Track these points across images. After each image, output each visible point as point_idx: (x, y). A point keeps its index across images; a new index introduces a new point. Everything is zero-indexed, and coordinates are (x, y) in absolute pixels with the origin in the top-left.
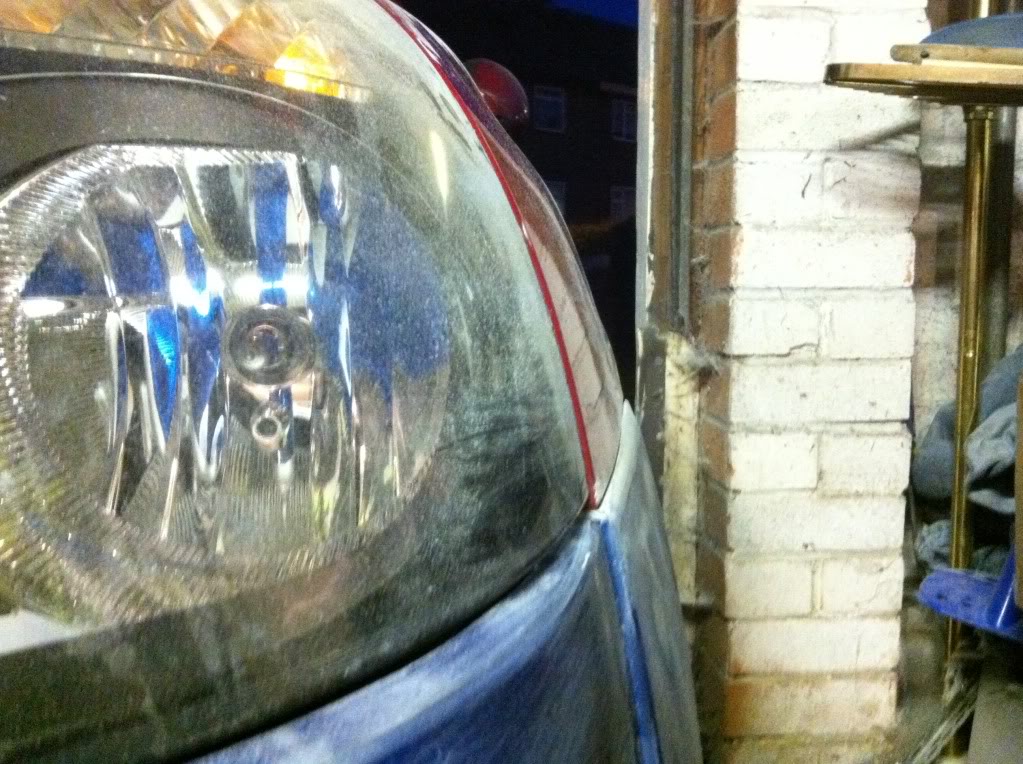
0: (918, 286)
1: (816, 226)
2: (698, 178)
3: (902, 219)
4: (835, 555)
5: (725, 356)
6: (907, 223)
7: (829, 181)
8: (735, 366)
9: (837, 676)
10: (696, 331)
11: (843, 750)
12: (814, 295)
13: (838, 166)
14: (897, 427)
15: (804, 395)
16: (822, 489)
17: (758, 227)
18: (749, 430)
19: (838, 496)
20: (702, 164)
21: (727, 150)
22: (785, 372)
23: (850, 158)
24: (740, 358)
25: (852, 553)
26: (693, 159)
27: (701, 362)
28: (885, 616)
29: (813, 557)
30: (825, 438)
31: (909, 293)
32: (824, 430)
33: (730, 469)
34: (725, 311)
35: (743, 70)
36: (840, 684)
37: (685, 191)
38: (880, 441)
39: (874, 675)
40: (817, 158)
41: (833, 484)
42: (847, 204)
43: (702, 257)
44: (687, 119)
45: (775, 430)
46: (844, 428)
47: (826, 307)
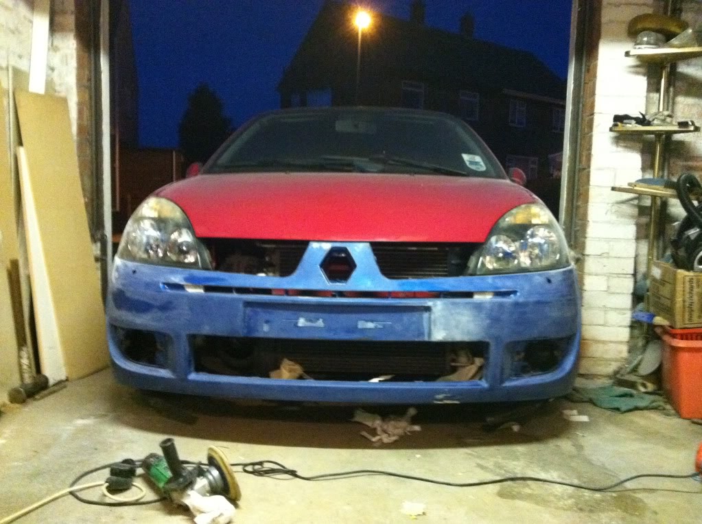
0: (638, 238)
1: (609, 222)
2: (578, 207)
3: (633, 221)
4: (612, 309)
5: (584, 255)
6: (634, 223)
7: (613, 211)
8: (586, 258)
9: (611, 342)
10: (576, 248)
11: (613, 363)
12: (608, 240)
13: (615, 208)
14: (630, 276)
15: (604, 266)
16: (609, 291)
17: (594, 222)
18: (590, 274)
19: (613, 293)
20: (579, 203)
21: (586, 201)
22: (599, 260)
23: (618, 205)
24: (588, 255)
25: (616, 309)
26: (577, 201)
27: (577, 256)
28: (625, 327)
29: (606, 309)
30: (611, 278)
31: (634, 241)
32: (610, 276)
33: (584, 284)
34: (584, 243)
35: (591, 183)
36: (612, 344)
37: (574, 210)
38: (624, 279)
39: (621, 342)
40: (610, 205)
41: (612, 290)
42: (617, 217)
43: (578, 228)
44: (575, 191)
45: (596, 275)
46: (615, 275)
47: (611, 243)
